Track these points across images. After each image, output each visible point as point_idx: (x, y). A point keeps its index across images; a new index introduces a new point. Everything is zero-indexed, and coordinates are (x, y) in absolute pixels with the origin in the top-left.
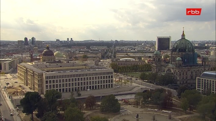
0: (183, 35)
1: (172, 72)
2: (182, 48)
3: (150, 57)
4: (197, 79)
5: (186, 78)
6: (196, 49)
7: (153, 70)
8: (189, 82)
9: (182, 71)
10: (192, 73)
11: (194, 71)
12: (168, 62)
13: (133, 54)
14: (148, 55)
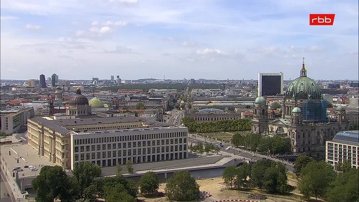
0: (304, 72)
1: (285, 132)
2: (302, 92)
3: (248, 107)
4: (327, 144)
5: (309, 142)
6: (324, 95)
7: (253, 128)
8: (312, 149)
9: (302, 131)
10: (318, 133)
11: (322, 130)
12: (280, 116)
13: (220, 102)
14: (245, 104)
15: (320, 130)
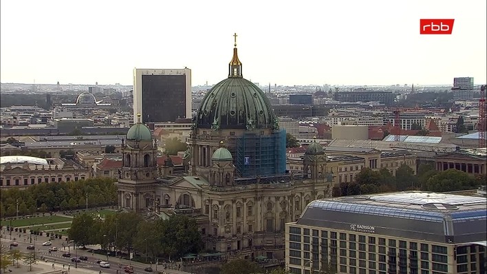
0: (235, 64)
1: (198, 205)
2: (233, 112)
3: (110, 150)
4: (287, 230)
5: (250, 227)
6: (282, 118)
7: (123, 201)
8: (259, 242)
9: (234, 201)
10: (270, 206)
11: (277, 198)
12: (183, 170)
13: (38, 138)
14: (103, 142)
15: (273, 199)
